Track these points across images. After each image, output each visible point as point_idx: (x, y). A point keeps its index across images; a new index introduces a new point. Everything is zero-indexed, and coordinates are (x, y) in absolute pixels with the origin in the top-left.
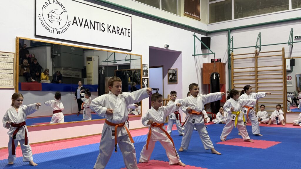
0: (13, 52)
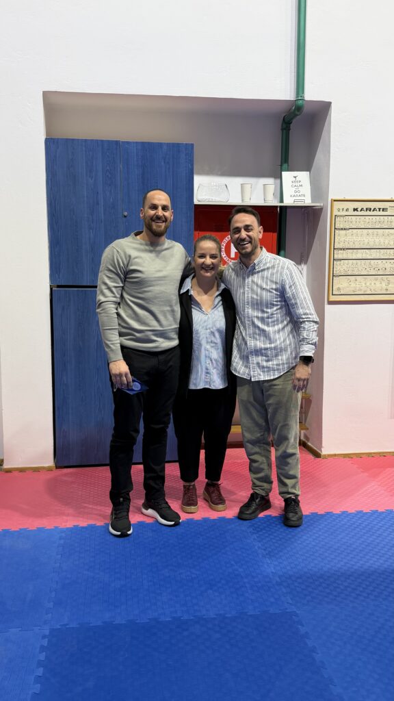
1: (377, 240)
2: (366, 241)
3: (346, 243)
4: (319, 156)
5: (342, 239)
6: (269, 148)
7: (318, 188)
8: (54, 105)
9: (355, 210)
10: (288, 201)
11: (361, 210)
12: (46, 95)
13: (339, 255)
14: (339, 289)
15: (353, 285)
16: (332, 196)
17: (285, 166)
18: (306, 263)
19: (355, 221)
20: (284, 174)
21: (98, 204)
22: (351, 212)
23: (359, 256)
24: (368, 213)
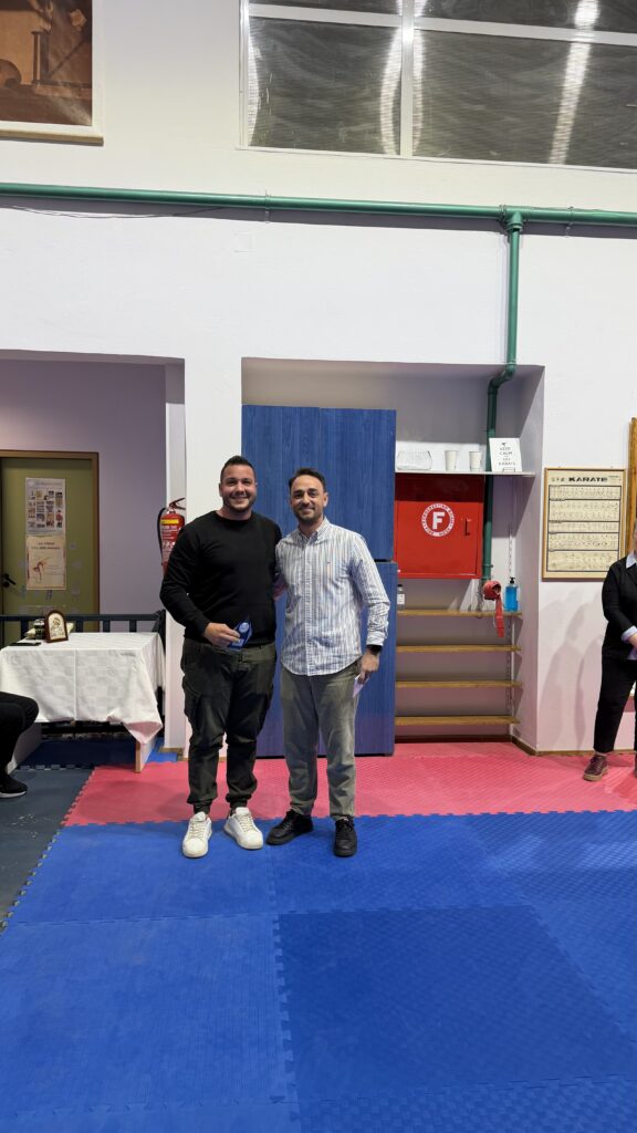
0: (621, 468)
1: (602, 513)
2: (584, 513)
3: (562, 515)
4: (530, 422)
5: (557, 511)
6: (474, 413)
7: (529, 456)
8: (252, 371)
9: (571, 479)
10: (496, 469)
11: (578, 480)
12: (244, 360)
13: (554, 527)
14: (554, 565)
15: (570, 561)
16: (545, 465)
17: (492, 432)
18: (514, 535)
19: (571, 492)
20: (491, 440)
22: (567, 482)
23: (577, 529)
24: (586, 483)
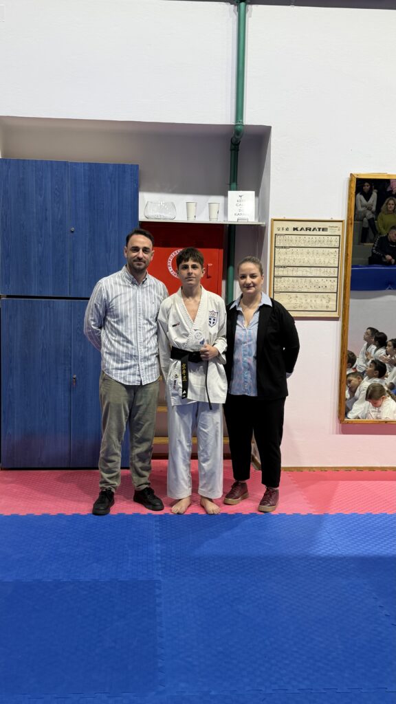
0: (340, 219)
1: (322, 259)
2: (306, 259)
3: (286, 261)
4: (264, 177)
5: (282, 257)
7: (262, 208)
8: (9, 128)
9: (295, 229)
10: (232, 219)
11: (301, 230)
12: (1, 119)
13: (279, 272)
15: (293, 301)
16: (272, 216)
19: (295, 241)
20: (229, 192)
21: (46, 219)
22: (291, 231)
23: (300, 273)
24: (308, 232)
